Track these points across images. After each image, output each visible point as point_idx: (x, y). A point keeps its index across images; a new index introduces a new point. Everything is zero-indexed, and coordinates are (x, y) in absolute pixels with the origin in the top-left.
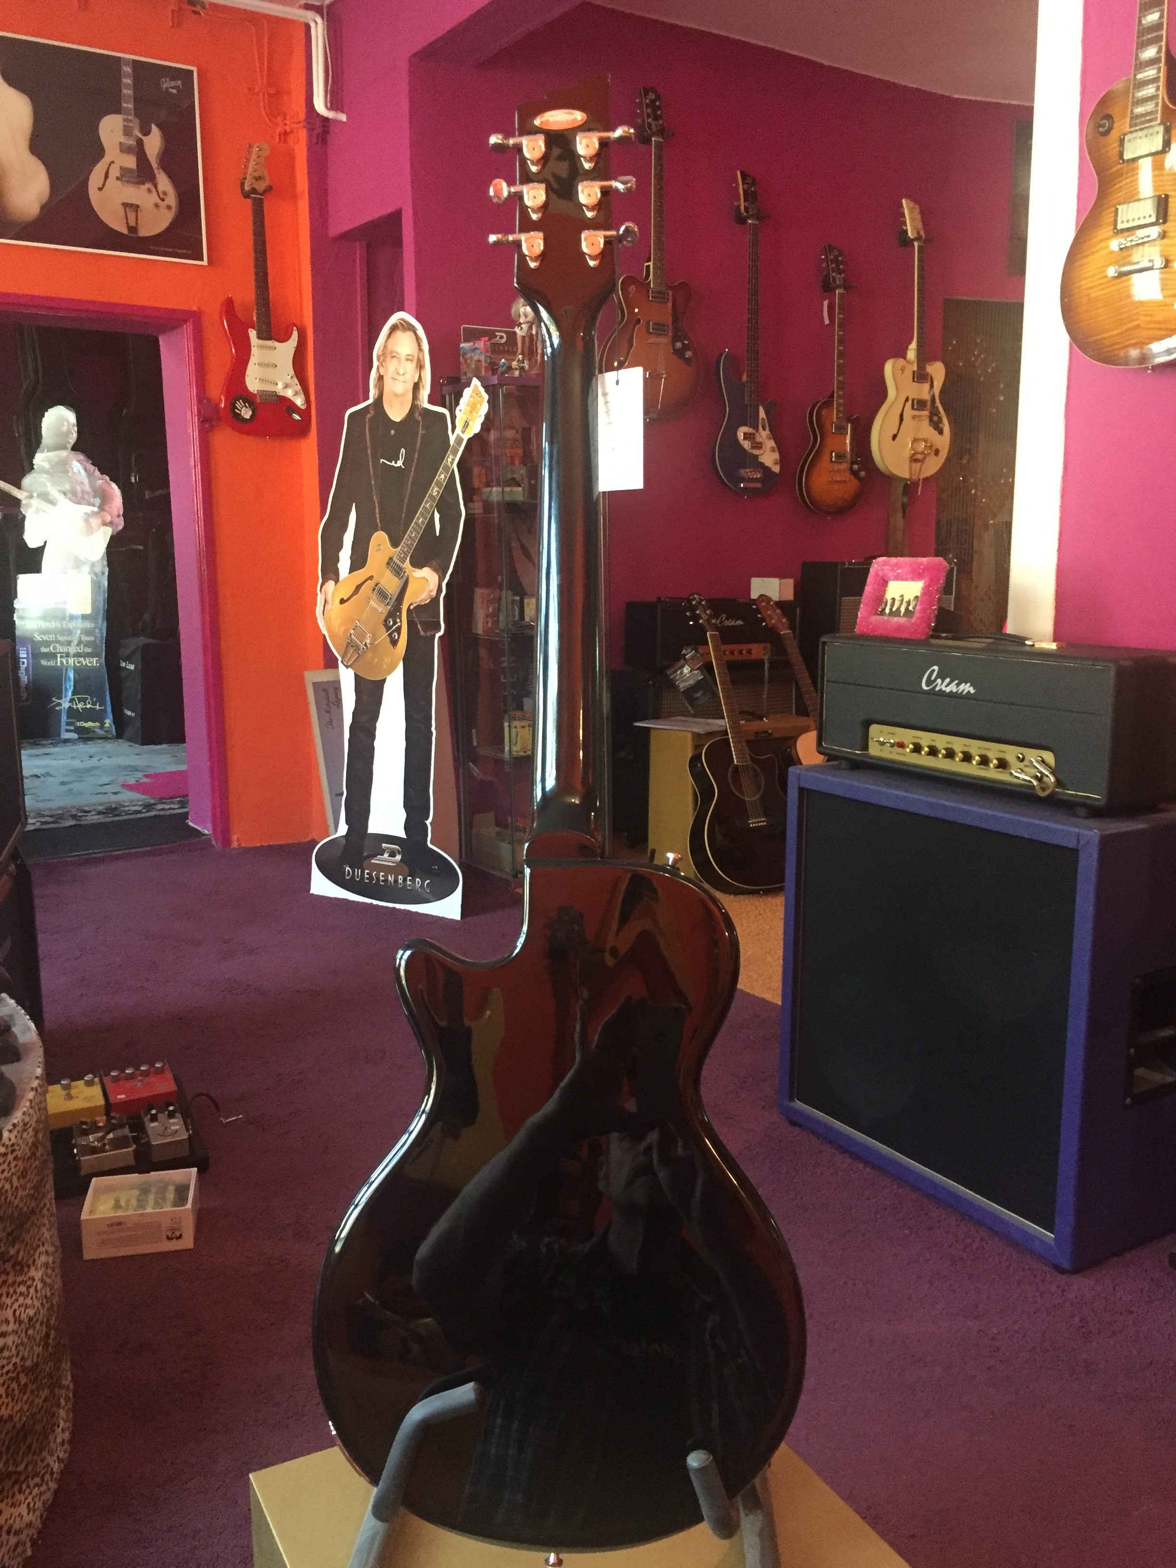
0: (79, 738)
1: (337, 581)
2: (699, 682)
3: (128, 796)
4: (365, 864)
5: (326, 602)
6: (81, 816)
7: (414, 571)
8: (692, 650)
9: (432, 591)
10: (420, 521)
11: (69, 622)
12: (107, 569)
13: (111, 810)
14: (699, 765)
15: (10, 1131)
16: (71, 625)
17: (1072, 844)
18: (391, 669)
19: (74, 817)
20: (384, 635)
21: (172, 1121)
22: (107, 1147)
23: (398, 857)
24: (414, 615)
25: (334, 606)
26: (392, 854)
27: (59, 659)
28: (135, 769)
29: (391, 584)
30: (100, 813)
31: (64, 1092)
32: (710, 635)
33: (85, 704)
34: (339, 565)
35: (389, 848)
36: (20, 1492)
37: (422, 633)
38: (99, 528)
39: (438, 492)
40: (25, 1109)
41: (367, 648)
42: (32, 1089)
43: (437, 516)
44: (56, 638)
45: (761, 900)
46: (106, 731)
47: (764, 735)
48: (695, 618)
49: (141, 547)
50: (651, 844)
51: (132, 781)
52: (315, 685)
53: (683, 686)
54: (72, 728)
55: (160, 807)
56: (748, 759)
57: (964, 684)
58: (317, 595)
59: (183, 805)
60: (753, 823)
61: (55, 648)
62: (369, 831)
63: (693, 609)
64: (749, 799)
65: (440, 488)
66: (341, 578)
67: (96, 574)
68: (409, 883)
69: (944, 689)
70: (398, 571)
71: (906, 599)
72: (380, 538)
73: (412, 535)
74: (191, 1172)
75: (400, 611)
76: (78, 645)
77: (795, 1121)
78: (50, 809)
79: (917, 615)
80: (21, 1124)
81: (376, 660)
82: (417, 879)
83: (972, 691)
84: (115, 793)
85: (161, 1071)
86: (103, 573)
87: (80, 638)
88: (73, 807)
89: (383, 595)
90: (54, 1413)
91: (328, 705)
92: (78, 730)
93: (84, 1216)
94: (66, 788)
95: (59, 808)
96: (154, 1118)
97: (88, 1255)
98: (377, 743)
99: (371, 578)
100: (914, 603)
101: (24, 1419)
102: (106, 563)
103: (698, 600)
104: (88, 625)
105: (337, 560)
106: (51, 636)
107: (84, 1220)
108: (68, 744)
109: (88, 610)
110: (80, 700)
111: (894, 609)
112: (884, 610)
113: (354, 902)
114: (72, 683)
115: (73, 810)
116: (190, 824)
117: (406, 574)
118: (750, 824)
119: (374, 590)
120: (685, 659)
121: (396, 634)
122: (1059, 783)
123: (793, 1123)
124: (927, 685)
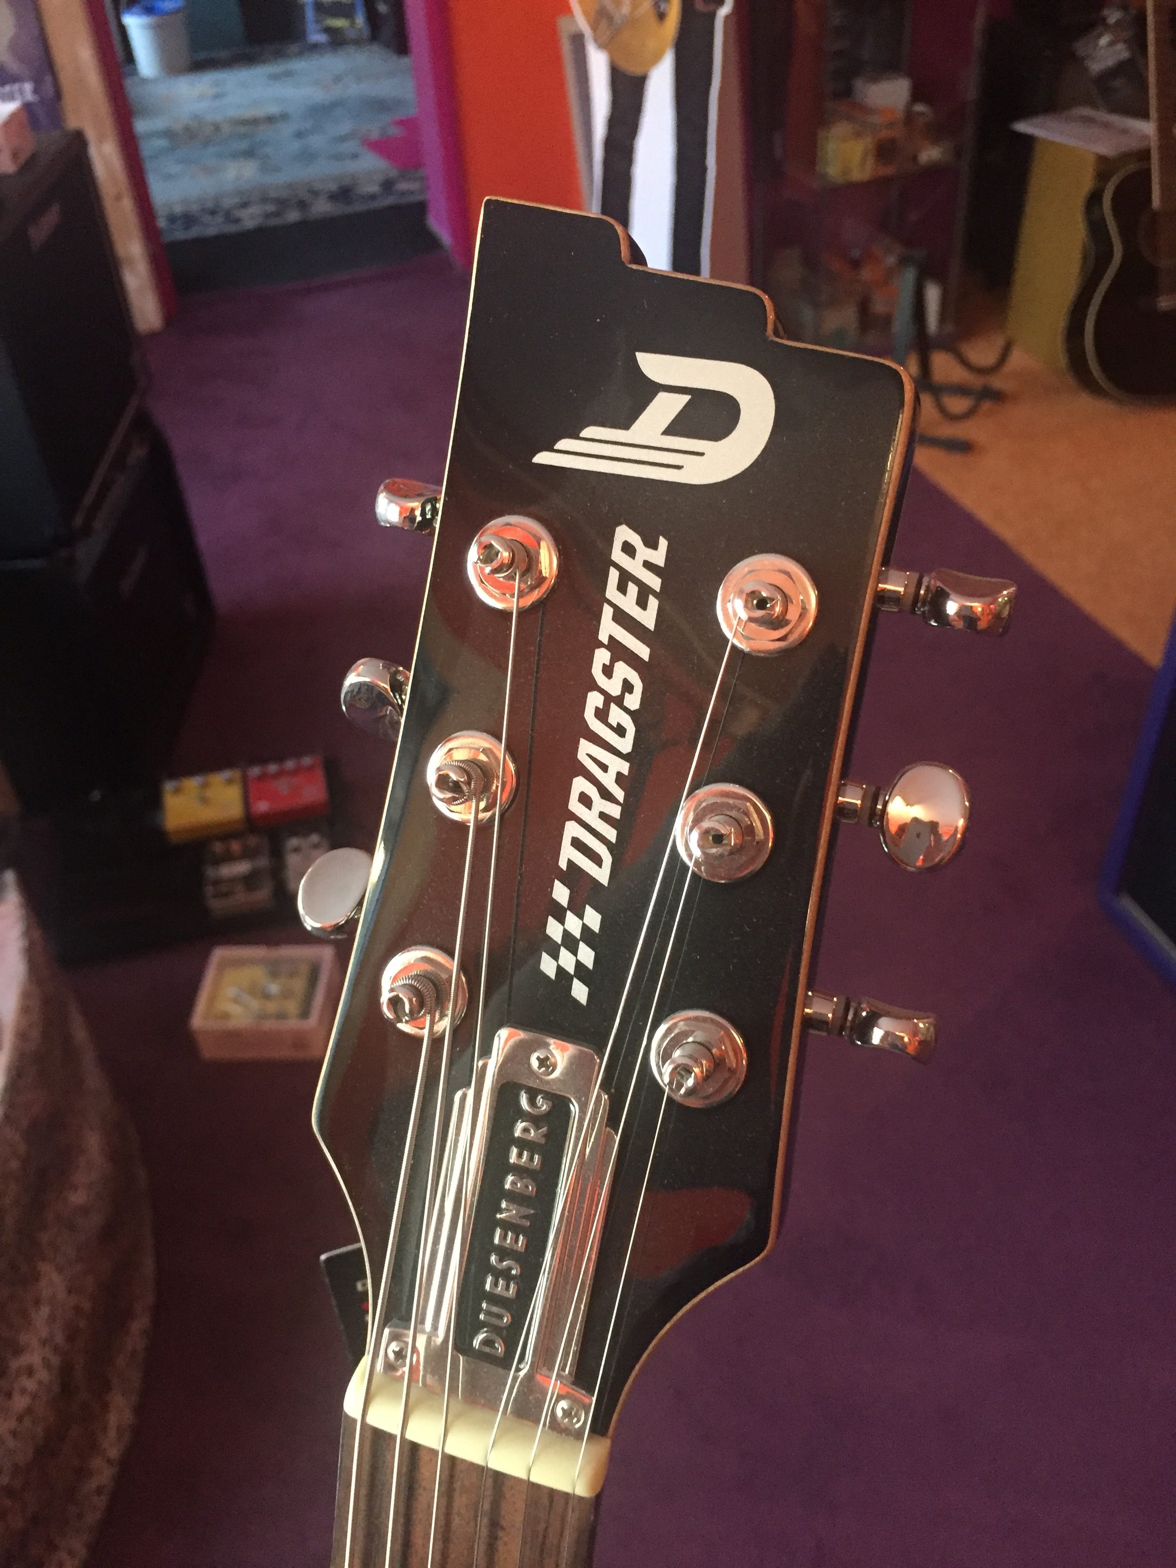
0: (329, 43)
2: (1120, 63)
3: (367, 163)
6: (307, 203)
8: (1118, 11)
13: (344, 194)
14: (1099, 211)
18: (656, 58)
19: (302, 205)
20: (647, 4)
22: (238, 889)
28: (383, 107)
30: (330, 197)
37: (700, 7)
41: (625, 20)
46: (359, 33)
51: (375, 135)
52: (571, 37)
54: (320, 28)
55: (399, 186)
60: (1164, 303)
74: (323, 955)
78: (278, 188)
81: (637, 41)
84: (354, 157)
85: (311, 768)
88: (301, 183)
92: (328, 30)
93: (196, 1022)
94: (300, 144)
96: (296, 850)
107: (195, 1029)
108: (316, 53)
115: (302, 189)
116: (430, 222)
118: (1159, 304)
120: (1105, 24)
121: (663, 4)
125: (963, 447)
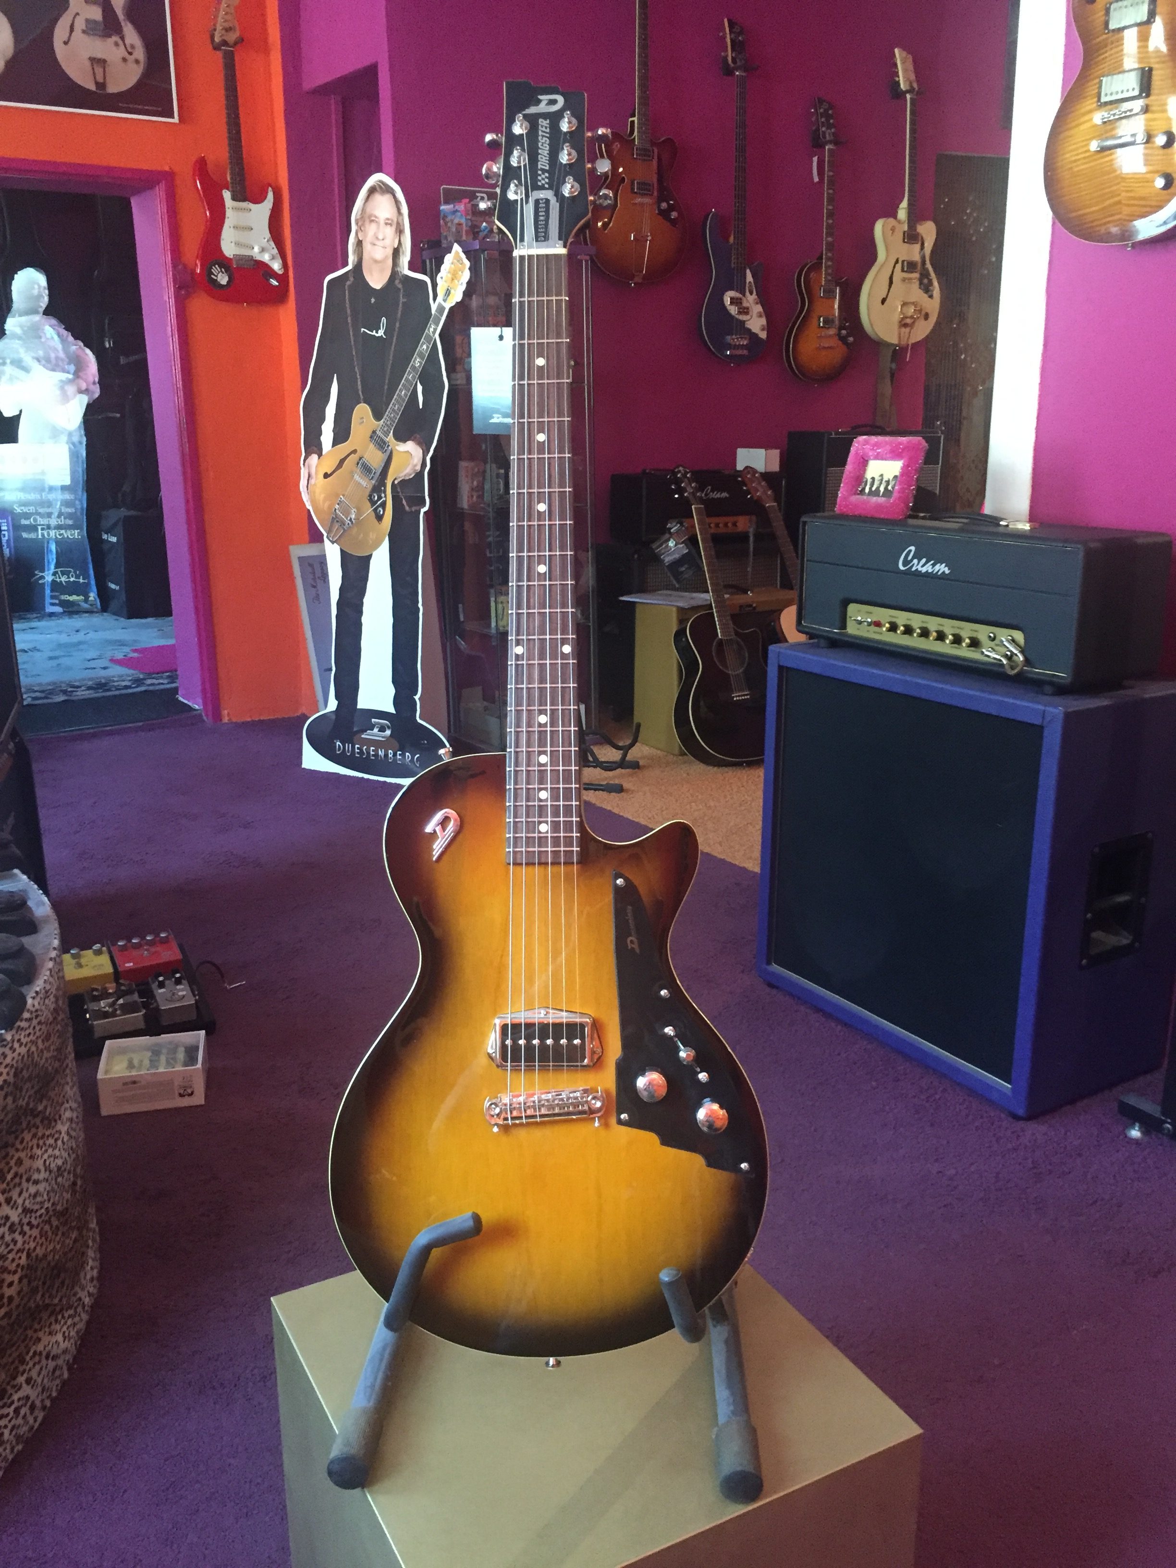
0: (65, 612)
1: (320, 455)
2: (684, 556)
3: (116, 671)
4: (356, 738)
5: (309, 476)
6: (70, 692)
7: (398, 445)
8: (677, 523)
9: (416, 465)
10: (403, 393)
11: (48, 493)
12: (85, 439)
13: (101, 686)
14: (684, 639)
15: (34, 998)
16: (51, 497)
17: (1037, 721)
18: (377, 544)
19: (65, 692)
20: (369, 510)
21: (178, 987)
22: (118, 1012)
23: (388, 732)
24: (399, 490)
25: (318, 481)
26: (382, 729)
27: (40, 531)
28: (122, 643)
29: (375, 458)
30: (89, 688)
31: (74, 961)
32: (695, 508)
33: (69, 577)
34: (322, 438)
35: (378, 723)
36: (56, 1321)
37: (407, 508)
38: (75, 396)
39: (421, 363)
40: (46, 978)
41: (352, 522)
42: (51, 959)
43: (420, 388)
44: (36, 510)
45: (744, 771)
46: (91, 605)
47: (748, 609)
48: (681, 491)
49: (118, 415)
50: (636, 719)
51: (120, 656)
52: (301, 559)
53: (668, 559)
54: (57, 602)
55: (149, 682)
56: (732, 630)
57: (939, 564)
58: (300, 468)
59: (172, 679)
60: (736, 696)
61: (35, 520)
62: (359, 707)
63: (678, 482)
64: (733, 673)
65: (423, 359)
66: (324, 453)
67: (74, 444)
68: (398, 757)
69: (920, 569)
70: (381, 445)
71: (885, 479)
72: (362, 412)
73: (395, 408)
74: (199, 1035)
75: (385, 485)
76: (59, 517)
77: (773, 983)
78: (40, 684)
79: (895, 495)
80: (43, 991)
81: (362, 535)
82: (407, 754)
83: (947, 571)
84: (105, 668)
85: (165, 941)
86: (81, 443)
87: (61, 509)
88: (61, 682)
89: (367, 469)
90: (83, 1253)
91: (314, 579)
92: (63, 604)
93: (100, 1075)
94: (54, 663)
95: (49, 684)
96: (161, 985)
97: (104, 1112)
98: (364, 619)
99: (355, 452)
100: (894, 482)
101: (57, 1257)
102: (83, 432)
103: (683, 472)
104: (68, 496)
105: (320, 433)
106: (31, 508)
107: (101, 1079)
108: (53, 618)
109: (67, 481)
110: (63, 573)
111: (874, 489)
112: (864, 489)
113: (345, 776)
114: (54, 556)
115: (63, 685)
116: (181, 699)
117: (390, 448)
118: (734, 697)
119: (358, 464)
120: (670, 533)
121: (380, 509)
122: (1027, 661)
123: (771, 985)
124: (904, 565)
125: (619, 789)
